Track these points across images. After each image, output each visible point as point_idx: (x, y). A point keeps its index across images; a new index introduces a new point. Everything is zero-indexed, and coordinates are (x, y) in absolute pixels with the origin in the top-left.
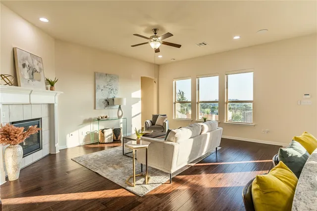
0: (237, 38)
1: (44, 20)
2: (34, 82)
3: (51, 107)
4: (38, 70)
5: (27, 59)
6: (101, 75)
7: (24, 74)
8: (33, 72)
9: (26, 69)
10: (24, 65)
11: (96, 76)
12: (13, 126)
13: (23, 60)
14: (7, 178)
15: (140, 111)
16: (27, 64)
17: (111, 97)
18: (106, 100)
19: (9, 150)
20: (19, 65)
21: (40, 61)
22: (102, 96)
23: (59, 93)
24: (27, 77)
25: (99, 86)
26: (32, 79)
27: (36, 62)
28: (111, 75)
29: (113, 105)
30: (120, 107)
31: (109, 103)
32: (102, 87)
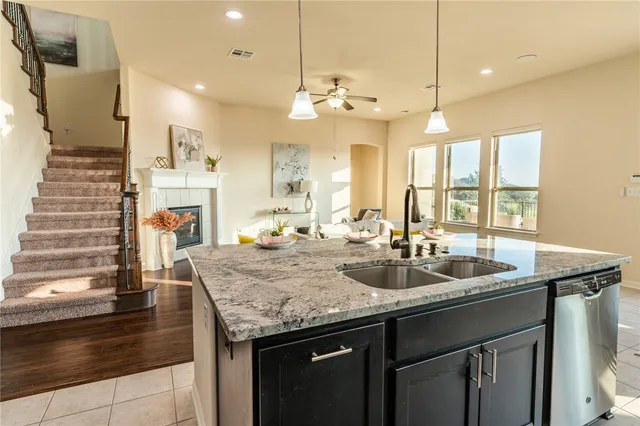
0: (486, 72)
1: (200, 87)
2: (192, 162)
3: (213, 192)
4: (196, 148)
5: (184, 135)
6: (281, 147)
7: (180, 153)
8: (191, 150)
9: (182, 148)
10: (180, 144)
11: (275, 148)
12: (169, 212)
13: (180, 137)
14: (163, 266)
15: (348, 202)
16: (184, 141)
17: (296, 179)
18: (289, 185)
19: (165, 236)
20: (176, 144)
21: (199, 135)
22: (283, 177)
23: (222, 175)
24: (183, 157)
25: (277, 163)
26: (189, 159)
27: (194, 138)
28: (297, 145)
29: (299, 191)
30: (308, 195)
31: (292, 188)
32: (282, 165)
